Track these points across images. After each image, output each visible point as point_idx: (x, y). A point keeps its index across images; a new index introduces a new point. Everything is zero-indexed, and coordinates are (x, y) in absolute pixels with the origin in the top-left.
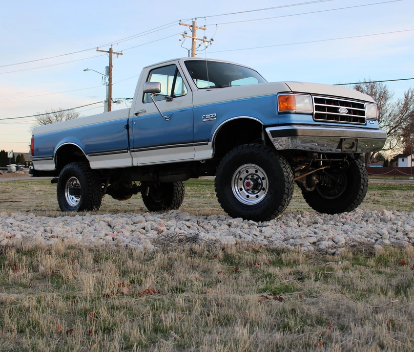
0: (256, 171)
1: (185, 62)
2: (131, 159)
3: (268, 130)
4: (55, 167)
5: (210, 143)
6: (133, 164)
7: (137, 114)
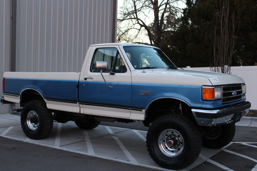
0: (173, 133)
1: (124, 47)
2: (79, 108)
3: (193, 110)
4: (20, 102)
5: (144, 111)
6: (80, 111)
7: (85, 79)
